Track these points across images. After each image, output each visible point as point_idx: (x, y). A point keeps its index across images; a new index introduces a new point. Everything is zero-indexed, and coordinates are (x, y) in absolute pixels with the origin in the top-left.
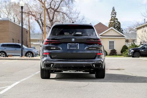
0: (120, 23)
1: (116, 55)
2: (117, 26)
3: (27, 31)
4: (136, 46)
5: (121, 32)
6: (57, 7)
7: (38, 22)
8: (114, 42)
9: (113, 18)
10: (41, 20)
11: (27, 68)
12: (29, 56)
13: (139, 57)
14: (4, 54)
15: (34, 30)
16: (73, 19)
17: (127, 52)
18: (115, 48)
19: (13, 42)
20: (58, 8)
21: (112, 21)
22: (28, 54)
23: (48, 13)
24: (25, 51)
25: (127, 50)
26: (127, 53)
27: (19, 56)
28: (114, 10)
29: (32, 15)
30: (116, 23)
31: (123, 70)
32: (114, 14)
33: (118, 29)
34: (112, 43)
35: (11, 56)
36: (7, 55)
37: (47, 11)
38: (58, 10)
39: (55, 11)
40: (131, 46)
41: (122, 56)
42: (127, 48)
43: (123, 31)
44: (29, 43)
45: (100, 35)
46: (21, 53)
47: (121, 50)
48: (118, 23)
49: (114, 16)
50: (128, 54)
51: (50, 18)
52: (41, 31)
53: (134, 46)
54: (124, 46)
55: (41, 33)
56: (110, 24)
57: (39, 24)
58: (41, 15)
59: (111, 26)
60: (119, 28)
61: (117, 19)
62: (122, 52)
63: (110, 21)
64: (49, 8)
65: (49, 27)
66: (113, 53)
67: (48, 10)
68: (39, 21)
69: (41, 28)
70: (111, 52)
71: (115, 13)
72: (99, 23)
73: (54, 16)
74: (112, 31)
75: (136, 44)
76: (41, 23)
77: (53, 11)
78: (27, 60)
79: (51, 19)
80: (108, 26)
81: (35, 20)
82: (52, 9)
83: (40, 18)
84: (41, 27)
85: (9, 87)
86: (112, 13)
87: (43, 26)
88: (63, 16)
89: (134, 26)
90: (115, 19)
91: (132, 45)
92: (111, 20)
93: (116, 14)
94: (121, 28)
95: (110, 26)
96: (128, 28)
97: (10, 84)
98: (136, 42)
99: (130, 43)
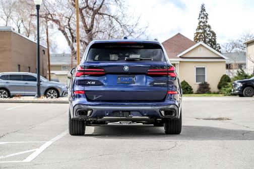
0: (215, 34)
1: (209, 93)
2: (209, 39)
3: (44, 51)
4: (246, 76)
5: (218, 51)
6: (99, 6)
7: (65, 34)
8: (204, 68)
9: (202, 24)
10: (70, 30)
11: (54, 117)
12: (52, 95)
13: (252, 96)
14: (5, 93)
15: (55, 48)
16: (128, 27)
17: (229, 87)
18: (206, 81)
19: (19, 71)
20: (101, 7)
21: (201, 31)
22: (49, 92)
23: (83, 17)
24: (43, 87)
25: (229, 84)
26: (229, 89)
27: (34, 96)
28: (204, 10)
29: (54, 21)
30: (208, 34)
31: (228, 119)
32: (203, 18)
33: (211, 45)
34: (200, 72)
35: (18, 96)
36: (11, 94)
37: (81, 12)
38: (101, 11)
39: (96, 12)
40: (236, 75)
41: (221, 95)
42: (229, 80)
43: (220, 48)
44: (48, 72)
45: (179, 56)
46: (37, 90)
47: (218, 84)
48: (211, 34)
49: (203, 20)
50: (231, 91)
51: (85, 26)
52: (71, 50)
53: (242, 75)
54: (223, 77)
55: (71, 53)
56: (197, 36)
57: (67, 37)
58: (71, 21)
59: (199, 40)
60: (213, 43)
61: (209, 27)
62: (219, 87)
63: (196, 30)
64: (84, 8)
65: (86, 43)
66: (204, 89)
67: (83, 11)
68: (66, 32)
69: (69, 45)
70: (200, 88)
71: (206, 16)
72: (177, 35)
73: (93, 23)
74: (202, 48)
75: (246, 72)
76: (69, 35)
77: (91, 12)
78: (50, 102)
79: (88, 27)
80: (193, 40)
81: (60, 29)
82: (90, 9)
83: (68, 27)
84: (69, 42)
85: (38, 151)
86: (200, 15)
87: (73, 41)
88: (110, 22)
89: (240, 39)
90: (206, 25)
91: (239, 74)
92: (199, 28)
93: (207, 18)
94: (217, 43)
95: (197, 40)
96: (229, 42)
97: (38, 146)
98: (245, 68)
99: (235, 71)
